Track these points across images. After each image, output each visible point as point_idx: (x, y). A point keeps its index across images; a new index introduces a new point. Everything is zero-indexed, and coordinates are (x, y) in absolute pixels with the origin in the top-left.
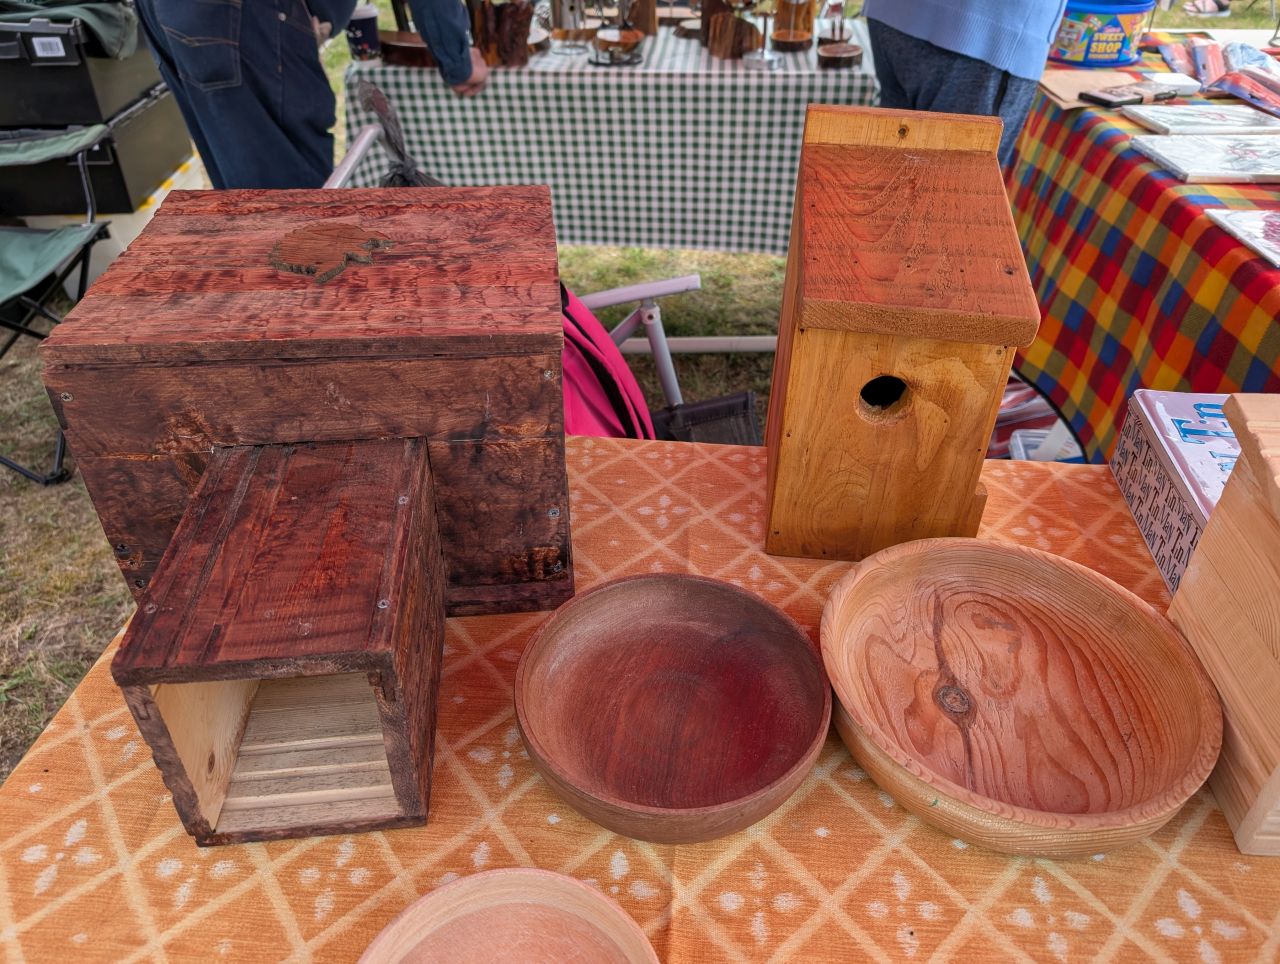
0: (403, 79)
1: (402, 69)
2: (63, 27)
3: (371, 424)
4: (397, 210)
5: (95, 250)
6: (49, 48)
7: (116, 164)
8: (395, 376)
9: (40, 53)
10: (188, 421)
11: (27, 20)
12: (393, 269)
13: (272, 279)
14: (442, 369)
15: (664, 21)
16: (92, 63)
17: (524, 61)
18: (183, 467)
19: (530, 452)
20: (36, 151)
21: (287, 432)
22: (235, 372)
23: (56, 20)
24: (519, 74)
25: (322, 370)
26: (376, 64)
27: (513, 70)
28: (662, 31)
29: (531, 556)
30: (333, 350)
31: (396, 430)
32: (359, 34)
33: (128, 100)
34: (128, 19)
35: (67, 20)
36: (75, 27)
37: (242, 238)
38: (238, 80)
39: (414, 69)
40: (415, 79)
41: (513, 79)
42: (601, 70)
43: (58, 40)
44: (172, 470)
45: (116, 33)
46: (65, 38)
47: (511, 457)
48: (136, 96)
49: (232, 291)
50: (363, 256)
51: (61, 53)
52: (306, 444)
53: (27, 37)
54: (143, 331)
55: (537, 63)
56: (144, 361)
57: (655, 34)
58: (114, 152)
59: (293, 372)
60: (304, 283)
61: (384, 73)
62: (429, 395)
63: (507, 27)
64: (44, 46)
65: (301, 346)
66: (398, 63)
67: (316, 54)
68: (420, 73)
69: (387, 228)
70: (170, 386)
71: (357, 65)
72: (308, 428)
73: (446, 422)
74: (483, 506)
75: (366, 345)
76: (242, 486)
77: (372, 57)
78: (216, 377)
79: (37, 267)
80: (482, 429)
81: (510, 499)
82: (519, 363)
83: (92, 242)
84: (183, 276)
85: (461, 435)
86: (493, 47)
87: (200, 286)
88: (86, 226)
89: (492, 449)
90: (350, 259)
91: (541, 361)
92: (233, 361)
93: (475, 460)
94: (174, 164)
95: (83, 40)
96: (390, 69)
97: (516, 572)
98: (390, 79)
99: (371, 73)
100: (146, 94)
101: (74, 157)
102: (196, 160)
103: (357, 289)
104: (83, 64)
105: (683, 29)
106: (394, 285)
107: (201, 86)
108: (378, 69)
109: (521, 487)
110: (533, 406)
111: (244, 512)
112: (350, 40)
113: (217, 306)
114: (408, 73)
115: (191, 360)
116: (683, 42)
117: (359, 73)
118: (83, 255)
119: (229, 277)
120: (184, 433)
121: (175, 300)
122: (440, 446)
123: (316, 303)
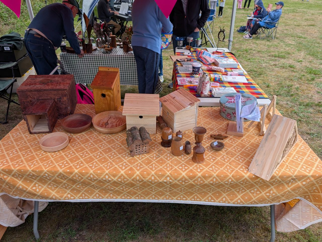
0: (70, 55)
1: (70, 54)
2: (10, 45)
3: (49, 98)
4: (55, 77)
5: (14, 83)
6: (7, 49)
7: (18, 68)
8: (51, 93)
9: (5, 50)
10: (30, 97)
11: (3, 44)
12: (52, 83)
13: (40, 84)
14: (56, 92)
15: (118, 45)
16: (15, 51)
17: (91, 52)
18: (30, 102)
19: (65, 101)
20: (4, 66)
21: (40, 98)
22: (35, 92)
23: (8, 44)
24: (90, 55)
25: (44, 92)
26: (66, 53)
27: (89, 54)
28: (118, 47)
29: (67, 113)
30: (45, 90)
31: (51, 98)
32: (62, 48)
33: (21, 57)
34: (22, 43)
35: (11, 44)
36: (12, 45)
37: (37, 80)
38: (42, 57)
39: (72, 54)
40: (72, 55)
41: (89, 56)
42: (104, 54)
43: (9, 47)
44: (29, 102)
45: (19, 46)
46: (10, 47)
47: (63, 101)
48: (22, 56)
49: (35, 85)
50: (50, 82)
51: (9, 50)
52: (42, 99)
53: (3, 47)
54: (26, 88)
55: (94, 53)
56: (27, 91)
57: (116, 47)
58: (18, 66)
59: (41, 92)
60: (43, 84)
61: (67, 54)
62: (55, 95)
63: (88, 47)
64: (6, 48)
65: (42, 90)
66: (70, 53)
67: (55, 52)
68: (73, 54)
69: (53, 79)
70: (29, 93)
71: (62, 53)
72: (43, 98)
73: (56, 97)
74: (61, 107)
75: (48, 90)
76: (35, 103)
77: (65, 52)
78: (33, 93)
79: (3, 87)
80: (60, 98)
81: (64, 106)
82: (63, 91)
83: (14, 82)
84: (30, 84)
85: (58, 99)
86: (86, 50)
87: (32, 85)
88: (13, 79)
89: (61, 100)
90: (48, 82)
91: (65, 91)
92: (35, 91)
93: (60, 102)
94: (29, 68)
95: (13, 47)
96: (68, 54)
97: (66, 115)
98: (68, 55)
99: (65, 54)
100: (24, 56)
101: (11, 67)
102: (33, 68)
103: (48, 85)
104: (13, 51)
105: (121, 46)
106: (52, 85)
107: (36, 58)
108: (66, 54)
109: (65, 105)
110: (65, 96)
111: (35, 104)
112: (61, 49)
113: (34, 86)
114: (71, 54)
115: (31, 91)
116: (121, 49)
117: (63, 54)
118: (12, 84)
119: (35, 84)
120: (30, 98)
121: (29, 86)
122: (56, 100)
123: (44, 86)
